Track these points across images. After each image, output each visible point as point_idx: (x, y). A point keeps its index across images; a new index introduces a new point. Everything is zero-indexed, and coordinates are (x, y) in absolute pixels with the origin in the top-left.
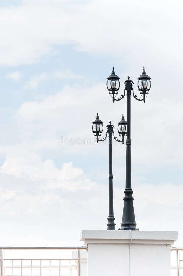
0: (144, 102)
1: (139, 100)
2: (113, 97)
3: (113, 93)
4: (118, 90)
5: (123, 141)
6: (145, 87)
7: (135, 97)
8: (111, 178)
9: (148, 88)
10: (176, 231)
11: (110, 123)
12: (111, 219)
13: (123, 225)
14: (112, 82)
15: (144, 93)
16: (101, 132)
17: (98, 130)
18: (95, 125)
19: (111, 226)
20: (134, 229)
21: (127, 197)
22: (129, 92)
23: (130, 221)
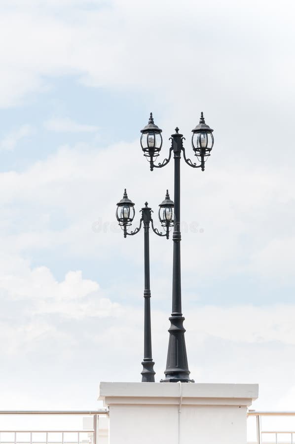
0: (203, 170)
1: (194, 166)
2: (152, 162)
3: (152, 156)
4: (159, 150)
5: (167, 235)
6: (204, 145)
7: (187, 161)
8: (147, 296)
9: (209, 146)
10: (257, 383)
11: (146, 204)
12: (148, 364)
13: (167, 374)
14: (150, 137)
15: (202, 155)
16: (131, 220)
17: (126, 216)
18: (120, 208)
19: (149, 376)
20: (186, 381)
21: (175, 328)
22: (177, 153)
23: (178, 367)
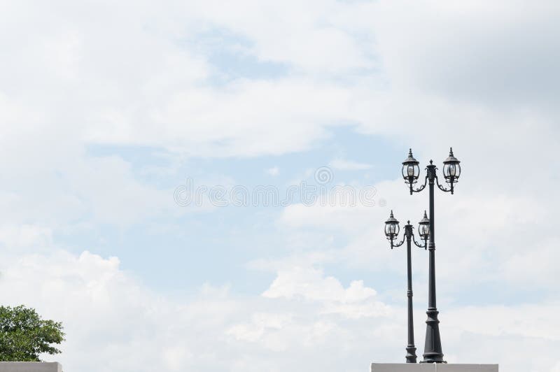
0: (452, 194)
1: (445, 191)
2: (411, 188)
3: (411, 183)
4: (417, 178)
5: (426, 247)
6: (453, 173)
7: (439, 186)
8: (410, 295)
9: (457, 175)
11: (409, 222)
12: (411, 350)
13: (425, 357)
14: (410, 167)
15: (452, 182)
16: (397, 235)
17: (393, 232)
18: (388, 226)
19: (412, 359)
20: (441, 362)
21: (431, 320)
22: (432, 181)
23: (435, 351)
